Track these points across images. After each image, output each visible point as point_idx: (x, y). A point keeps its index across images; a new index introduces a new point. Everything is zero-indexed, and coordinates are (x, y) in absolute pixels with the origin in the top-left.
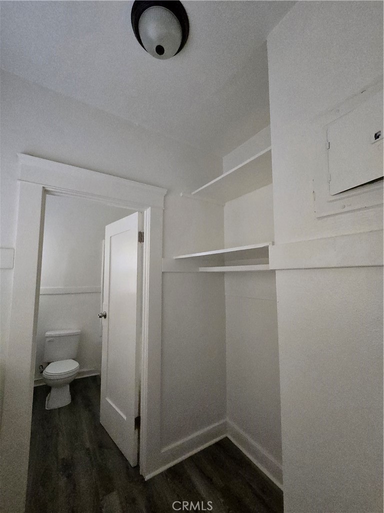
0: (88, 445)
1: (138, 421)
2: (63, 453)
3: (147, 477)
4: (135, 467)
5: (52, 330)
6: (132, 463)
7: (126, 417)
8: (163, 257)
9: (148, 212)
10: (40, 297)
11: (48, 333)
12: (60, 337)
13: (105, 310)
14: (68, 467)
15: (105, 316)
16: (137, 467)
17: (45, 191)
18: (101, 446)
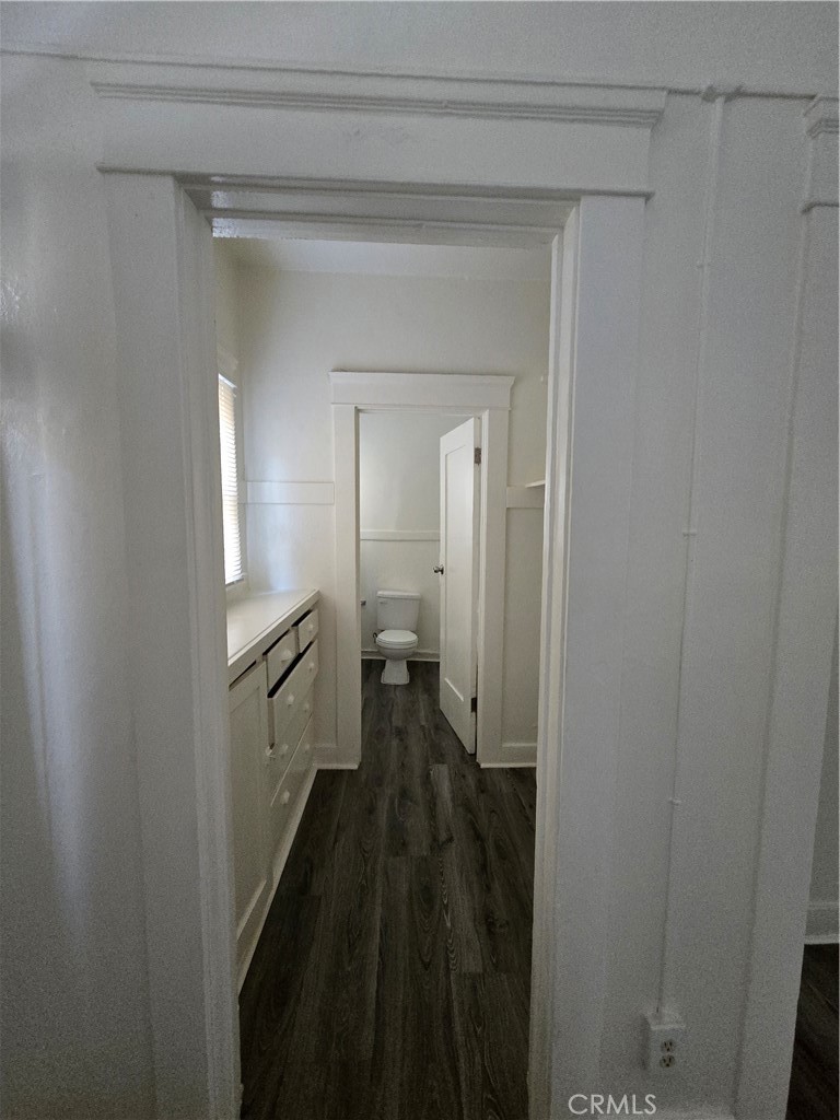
0: (423, 723)
1: (474, 702)
2: (397, 721)
3: (483, 766)
4: (471, 755)
5: (385, 590)
6: (469, 749)
7: (463, 698)
8: (508, 485)
9: (485, 416)
10: (361, 542)
11: (380, 593)
12: (393, 598)
13: (442, 563)
14: (400, 733)
15: (442, 571)
16: (474, 755)
17: (358, 411)
18: (437, 728)
